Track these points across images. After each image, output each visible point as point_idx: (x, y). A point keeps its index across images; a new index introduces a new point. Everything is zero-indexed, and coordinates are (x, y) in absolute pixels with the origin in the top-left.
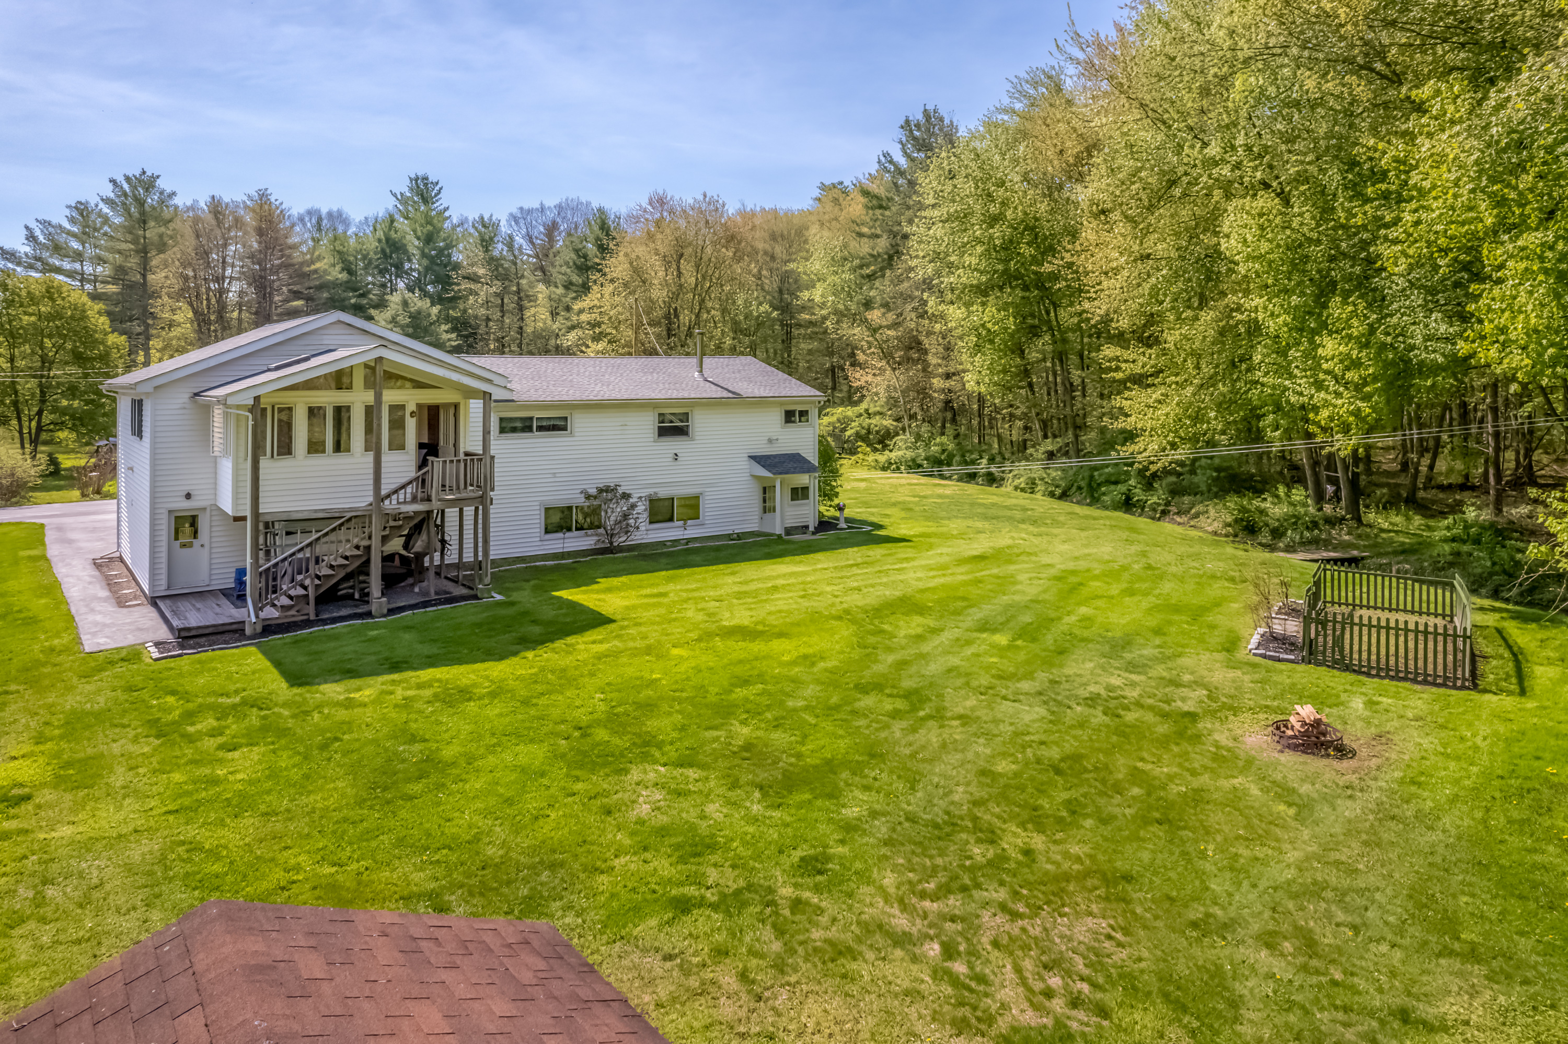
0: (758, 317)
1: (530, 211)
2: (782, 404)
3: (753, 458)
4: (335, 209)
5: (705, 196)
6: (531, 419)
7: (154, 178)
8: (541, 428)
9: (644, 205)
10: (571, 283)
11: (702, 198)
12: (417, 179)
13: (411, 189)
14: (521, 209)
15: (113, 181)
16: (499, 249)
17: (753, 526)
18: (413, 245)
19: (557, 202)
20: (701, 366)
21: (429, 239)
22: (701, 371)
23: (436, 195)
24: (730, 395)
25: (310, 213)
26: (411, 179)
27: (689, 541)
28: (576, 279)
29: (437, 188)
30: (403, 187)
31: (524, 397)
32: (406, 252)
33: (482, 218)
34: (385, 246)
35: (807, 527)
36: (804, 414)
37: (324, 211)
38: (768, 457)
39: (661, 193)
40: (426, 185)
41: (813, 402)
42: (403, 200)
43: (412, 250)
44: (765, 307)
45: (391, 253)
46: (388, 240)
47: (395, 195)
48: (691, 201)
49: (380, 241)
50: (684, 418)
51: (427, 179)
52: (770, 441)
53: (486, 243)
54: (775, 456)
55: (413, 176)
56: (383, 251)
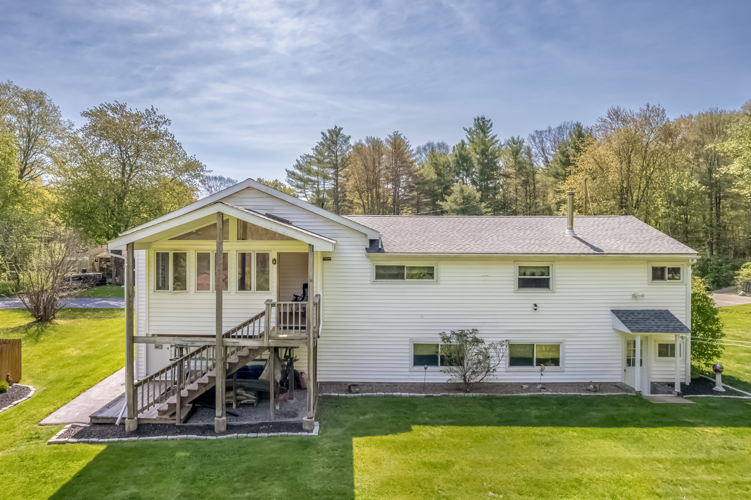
0: (688, 190)
1: (541, 132)
2: (649, 261)
3: (616, 312)
4: (440, 142)
5: (648, 106)
6: (402, 267)
7: (340, 129)
8: (412, 277)
9: (604, 118)
10: (558, 174)
11: (645, 108)
12: (478, 119)
13: (475, 125)
14: (537, 131)
15: (323, 133)
16: (523, 156)
17: (617, 378)
18: (475, 157)
19: (558, 125)
20: (572, 224)
21: (483, 153)
22: (571, 229)
23: (489, 128)
24: (592, 251)
25: (429, 145)
26: (475, 120)
27: (545, 386)
28: (561, 171)
29: (490, 124)
30: (471, 125)
31: (396, 249)
32: (471, 162)
33: (513, 138)
34: (459, 159)
35: (672, 385)
36: (675, 271)
37: (436, 143)
38: (632, 312)
39: (616, 108)
40: (483, 122)
41: (687, 260)
42: (470, 132)
43: (475, 162)
44: (695, 183)
45: (462, 163)
46: (460, 155)
47: (466, 130)
48: (638, 111)
49: (456, 156)
50: (545, 271)
51: (484, 118)
52: (635, 296)
53: (516, 153)
54: (639, 312)
55: (476, 118)
56: (458, 162)
